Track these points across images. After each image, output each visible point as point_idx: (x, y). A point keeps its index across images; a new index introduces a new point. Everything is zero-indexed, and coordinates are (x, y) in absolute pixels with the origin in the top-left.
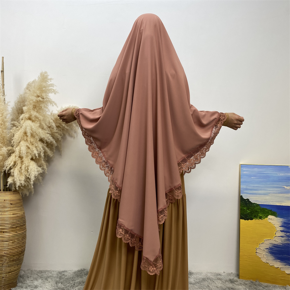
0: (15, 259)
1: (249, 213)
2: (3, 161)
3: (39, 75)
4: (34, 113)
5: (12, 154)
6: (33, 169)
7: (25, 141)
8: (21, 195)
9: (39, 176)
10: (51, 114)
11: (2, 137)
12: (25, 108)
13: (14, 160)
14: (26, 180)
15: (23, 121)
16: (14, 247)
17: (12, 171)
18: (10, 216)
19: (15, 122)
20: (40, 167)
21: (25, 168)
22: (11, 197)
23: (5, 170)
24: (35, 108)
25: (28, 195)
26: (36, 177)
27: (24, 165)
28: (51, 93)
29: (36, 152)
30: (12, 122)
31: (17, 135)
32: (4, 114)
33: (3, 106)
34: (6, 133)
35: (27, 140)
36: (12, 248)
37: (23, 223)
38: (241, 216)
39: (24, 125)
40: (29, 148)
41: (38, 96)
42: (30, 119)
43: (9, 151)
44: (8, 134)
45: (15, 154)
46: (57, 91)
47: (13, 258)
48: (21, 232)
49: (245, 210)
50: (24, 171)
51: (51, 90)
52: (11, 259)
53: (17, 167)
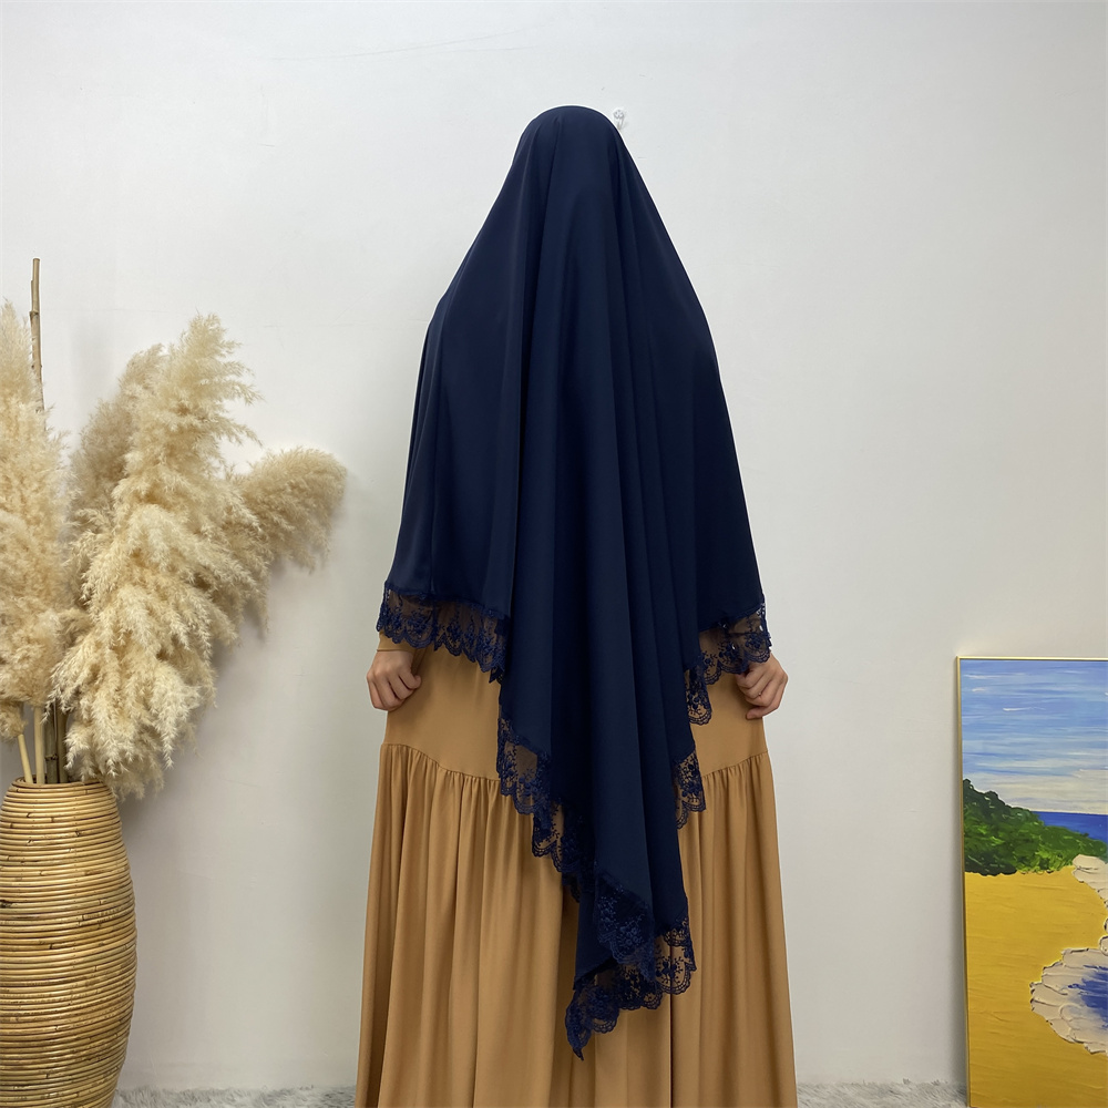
0: (97, 1049)
1: (998, 846)
2: (45, 666)
3: (187, 328)
4: (170, 478)
5: (79, 639)
6: (170, 694)
7: (134, 584)
8: (114, 795)
9: (190, 719)
10: (228, 477)
11: (39, 572)
12: (133, 458)
13: (93, 659)
14: (138, 737)
15: (126, 506)
16: (92, 1005)
17: (84, 702)
18: (77, 882)
19: (90, 511)
20: (192, 682)
21: (137, 690)
22: (77, 805)
23: (58, 701)
24: (172, 454)
25: (140, 795)
26: (181, 727)
27: (133, 679)
28: (233, 397)
29: (179, 628)
30: (80, 512)
31: (103, 560)
32: (47, 481)
34: (53, 554)
35: (142, 579)
36: (84, 1007)
37: (126, 905)
38: (966, 859)
39: (133, 520)
40: (151, 612)
41: (183, 411)
42: (151, 498)
43: (66, 623)
44: (64, 560)
45: (98, 638)
46: (254, 390)
47: (88, 1046)
48: (119, 943)
49: (981, 835)
50: (133, 704)
51: (233, 388)
52: (82, 1053)
53: (103, 686)
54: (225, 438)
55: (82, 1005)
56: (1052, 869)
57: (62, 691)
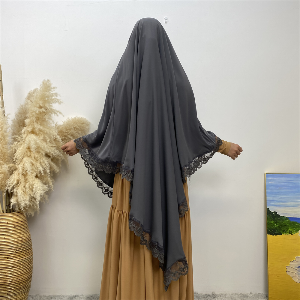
0: (21, 286)
1: (277, 227)
2: (4, 180)
3: (41, 84)
4: (38, 126)
5: (14, 172)
6: (38, 188)
7: (28, 157)
8: (25, 216)
9: (45, 194)
10: (56, 125)
11: (2, 154)
12: (27, 121)
13: (17, 178)
14: (30, 200)
15: (25, 135)
16: (20, 274)
17: (15, 190)
18: (15, 240)
19: (16, 136)
20: (45, 184)
21: (30, 186)
22: (14, 219)
23: (8, 190)
24: (38, 120)
25: (33, 215)
26: (42, 196)
27: (28, 183)
28: (55, 103)
29: (41, 169)
30: (13, 137)
31: (19, 150)
32: (3, 128)
33: (2, 119)
34: (6, 148)
35: (30, 155)
36: (17, 275)
37: (29, 246)
38: (268, 231)
39: (27, 139)
40: (33, 164)
41: (41, 107)
42: (33, 132)
43: (11, 168)
44: (9, 150)
45: (18, 172)
46: (61, 100)
47: (19, 286)
48: (27, 257)
49: (272, 224)
50: (28, 191)
51: (55, 100)
52: (17, 288)
53: (20, 186)
54: (53, 114)
55: (17, 274)
56: (293, 234)
57: (9, 187)
